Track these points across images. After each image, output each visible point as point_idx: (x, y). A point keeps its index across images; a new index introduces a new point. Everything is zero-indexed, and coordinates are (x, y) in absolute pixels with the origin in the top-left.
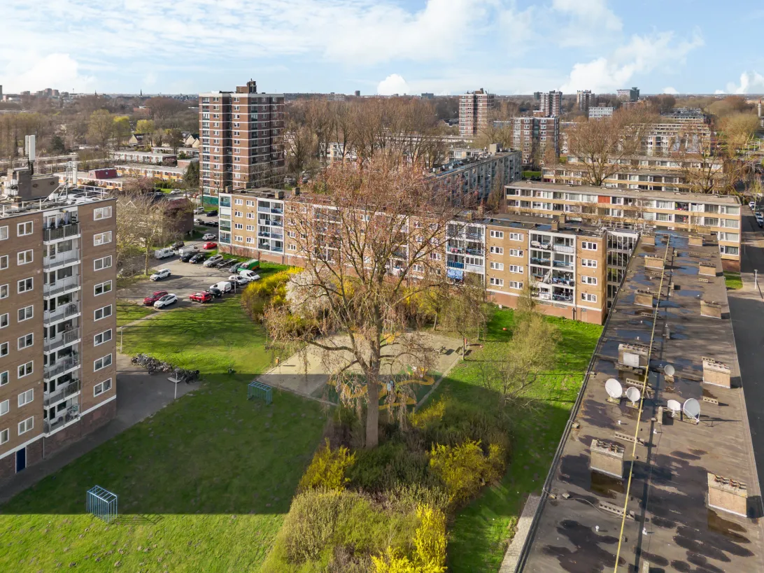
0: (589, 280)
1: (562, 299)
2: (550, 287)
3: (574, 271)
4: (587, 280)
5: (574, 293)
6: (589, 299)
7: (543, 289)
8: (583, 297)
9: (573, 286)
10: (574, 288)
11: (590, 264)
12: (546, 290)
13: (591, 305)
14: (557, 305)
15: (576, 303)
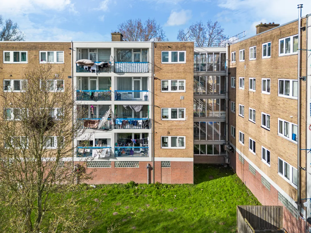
0: (174, 114)
1: (131, 153)
2: (110, 135)
3: (149, 103)
4: (170, 114)
5: (149, 139)
6: (174, 144)
7: (98, 141)
8: (164, 143)
9: (148, 127)
10: (149, 131)
11: (174, 88)
12: (104, 142)
13: (176, 154)
14: (122, 164)
15: (153, 156)
